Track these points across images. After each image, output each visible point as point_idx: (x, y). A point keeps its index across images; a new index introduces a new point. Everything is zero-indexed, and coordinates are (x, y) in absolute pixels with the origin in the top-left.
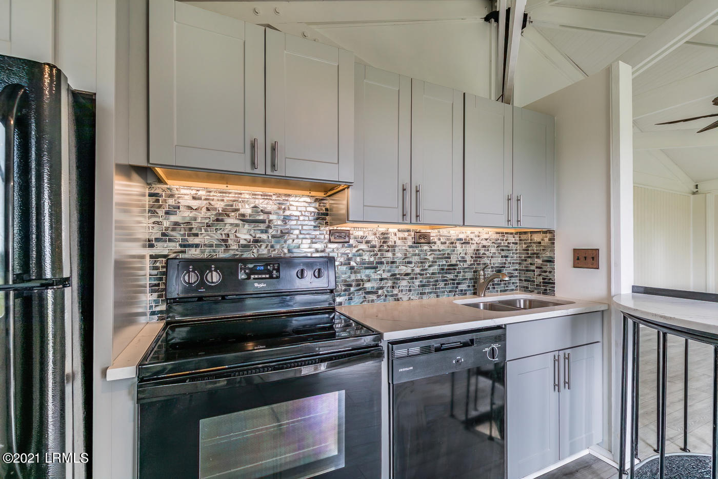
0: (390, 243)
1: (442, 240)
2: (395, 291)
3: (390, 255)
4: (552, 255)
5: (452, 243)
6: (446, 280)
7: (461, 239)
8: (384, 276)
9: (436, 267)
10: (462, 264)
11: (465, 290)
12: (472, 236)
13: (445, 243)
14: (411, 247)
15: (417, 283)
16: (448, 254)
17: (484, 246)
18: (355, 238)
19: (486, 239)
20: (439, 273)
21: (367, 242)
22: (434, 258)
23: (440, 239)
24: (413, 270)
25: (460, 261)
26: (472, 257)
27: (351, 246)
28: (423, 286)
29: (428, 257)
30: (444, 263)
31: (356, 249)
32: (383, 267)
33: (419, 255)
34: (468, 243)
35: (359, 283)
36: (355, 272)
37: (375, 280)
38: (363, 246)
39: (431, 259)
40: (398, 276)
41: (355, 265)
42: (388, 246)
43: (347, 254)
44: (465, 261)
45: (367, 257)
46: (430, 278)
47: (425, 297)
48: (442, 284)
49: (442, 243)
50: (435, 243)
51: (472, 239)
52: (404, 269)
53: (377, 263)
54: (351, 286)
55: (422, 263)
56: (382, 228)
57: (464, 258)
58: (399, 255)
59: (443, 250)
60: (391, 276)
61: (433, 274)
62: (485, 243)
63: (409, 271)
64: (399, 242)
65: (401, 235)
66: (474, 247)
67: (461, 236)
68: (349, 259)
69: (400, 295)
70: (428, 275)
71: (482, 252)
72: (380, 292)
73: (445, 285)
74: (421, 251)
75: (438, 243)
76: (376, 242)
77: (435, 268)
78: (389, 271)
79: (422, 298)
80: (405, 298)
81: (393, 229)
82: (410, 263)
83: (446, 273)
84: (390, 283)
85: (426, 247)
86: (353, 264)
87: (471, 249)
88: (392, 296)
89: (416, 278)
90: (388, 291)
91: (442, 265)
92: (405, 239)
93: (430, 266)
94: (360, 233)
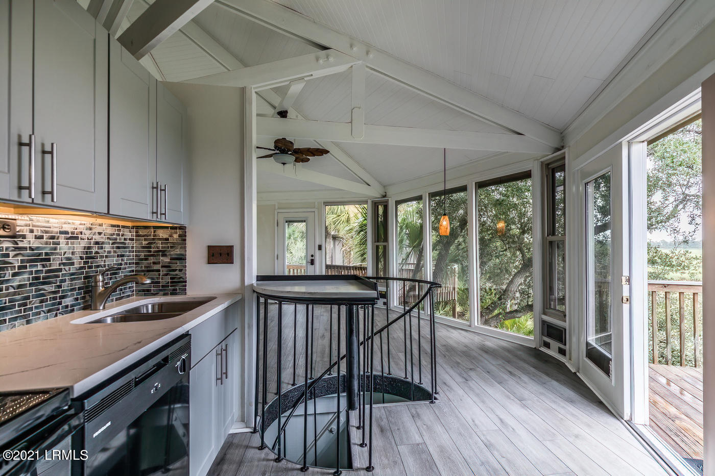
1: (35, 233)
4: (183, 253)
5: (53, 238)
6: (43, 295)
7: (66, 233)
9: (26, 276)
10: (67, 268)
11: (72, 306)
12: (81, 228)
13: (41, 237)
16: (47, 254)
17: (97, 243)
19: (100, 234)
20: (31, 285)
22: (22, 261)
23: (32, 231)
25: (64, 264)
26: (81, 258)
29: (10, 259)
30: (40, 268)
34: (77, 238)
39: (17, 264)
44: (73, 264)
46: (14, 294)
47: (4, 327)
48: (35, 302)
49: (37, 237)
50: (24, 237)
51: (81, 233)
57: (70, 260)
59: (38, 248)
61: (20, 286)
62: (97, 238)
66: (84, 244)
67: (67, 228)
70: (11, 290)
71: (94, 251)
73: (42, 301)
75: (30, 237)
77: (24, 278)
83: (44, 283)
85: (7, 244)
87: (79, 247)
91: (37, 272)
93: (14, 275)
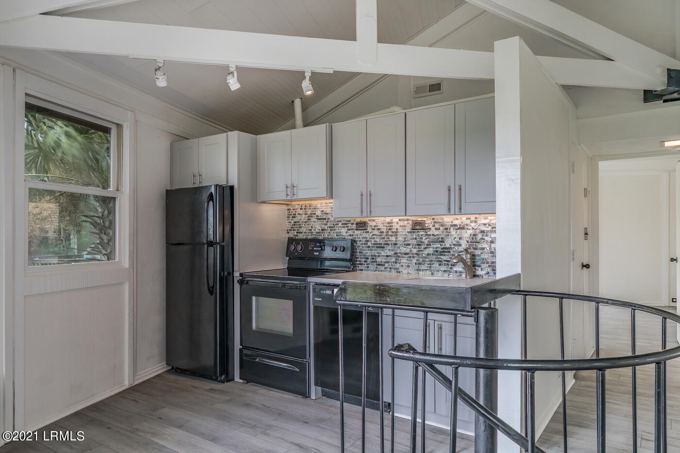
0: (394, 230)
2: (398, 266)
3: (393, 238)
5: (446, 229)
6: (441, 261)
7: (455, 225)
8: (390, 253)
9: (431, 249)
10: (456, 248)
11: (460, 272)
12: (468, 222)
13: (439, 229)
14: (409, 232)
15: (414, 261)
16: (442, 238)
17: (482, 232)
18: (371, 226)
19: (485, 225)
20: (433, 254)
21: (379, 229)
22: (429, 242)
23: (434, 226)
24: (411, 251)
25: (454, 245)
26: (468, 242)
27: (368, 232)
28: (420, 264)
29: (423, 240)
30: (439, 246)
31: (372, 234)
32: (390, 247)
33: (416, 239)
34: (463, 228)
35: (374, 257)
36: (371, 250)
37: (384, 256)
38: (376, 232)
39: (426, 243)
40: (400, 255)
41: (371, 245)
42: (392, 232)
43: (366, 238)
44: (460, 245)
45: (378, 240)
46: (425, 257)
47: (421, 273)
48: (436, 265)
49: (436, 229)
50: (430, 229)
51: (467, 225)
52: (404, 250)
53: (385, 244)
54: (368, 258)
55: (418, 245)
56: (388, 219)
57: (458, 242)
58: (400, 238)
59: (437, 235)
60: (394, 254)
61: (428, 254)
62: (483, 228)
63: (408, 251)
64: (400, 230)
65: (401, 223)
66: (470, 232)
67: (456, 222)
68: (367, 241)
69: (401, 269)
70: (424, 255)
71: (480, 236)
72: (386, 265)
73: (440, 265)
74: (418, 235)
75: (433, 229)
76: (384, 229)
77: (430, 250)
78: (393, 250)
79: (418, 274)
80: (405, 272)
81: (395, 220)
82: (409, 245)
83: (441, 255)
84: (393, 260)
85: (422, 233)
86: (369, 244)
87: (467, 234)
88: (395, 269)
89: (413, 257)
90: (392, 265)
91: (437, 248)
92: (405, 226)
93: (425, 248)
94: (373, 224)
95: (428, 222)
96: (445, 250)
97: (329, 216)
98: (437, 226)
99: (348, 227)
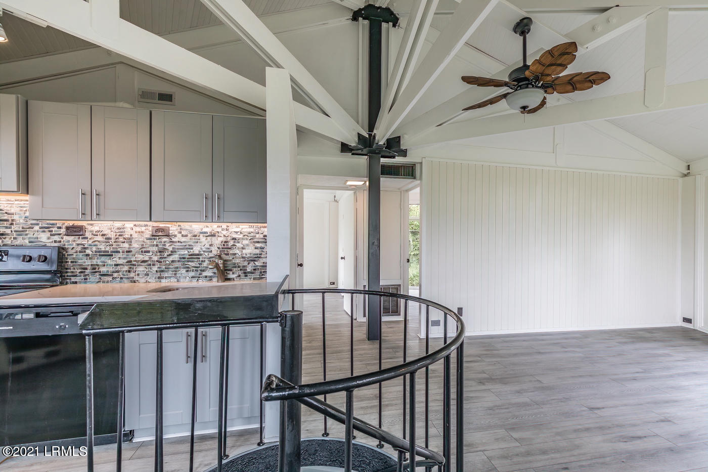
0: (126, 236)
2: (132, 275)
3: (126, 245)
5: (195, 236)
6: (188, 268)
7: (205, 233)
8: (120, 262)
9: (177, 256)
10: (206, 254)
11: (211, 277)
12: (219, 230)
13: (186, 236)
14: (147, 239)
15: (155, 268)
16: (190, 245)
17: (234, 239)
18: (91, 231)
19: (237, 232)
20: (178, 261)
21: (103, 235)
22: (173, 248)
23: (180, 233)
24: (150, 258)
25: (204, 251)
26: (219, 248)
27: (86, 238)
28: (162, 271)
29: (167, 247)
30: (186, 252)
31: (92, 240)
32: (120, 255)
33: (157, 245)
34: (214, 235)
35: (94, 268)
36: (90, 258)
37: (111, 265)
38: (99, 238)
39: (170, 249)
40: (133, 263)
41: (91, 253)
42: (124, 238)
43: (83, 245)
44: (211, 251)
45: (102, 247)
46: (170, 264)
47: (163, 281)
48: (184, 271)
49: (182, 236)
50: (175, 236)
51: (218, 232)
52: (140, 257)
53: (112, 252)
54: (86, 269)
55: (160, 252)
56: (118, 224)
57: (208, 249)
58: (135, 245)
59: (184, 242)
60: (127, 262)
61: (173, 261)
62: (234, 236)
63: (146, 258)
64: (135, 236)
65: (138, 229)
66: (221, 239)
67: (205, 230)
68: (85, 248)
69: (136, 278)
70: (168, 262)
71: (231, 243)
72: (115, 275)
73: (187, 271)
74: (161, 242)
75: (179, 236)
76: (112, 235)
77: (175, 257)
78: (125, 258)
79: (160, 282)
80: (143, 280)
81: (129, 225)
82: (148, 252)
83: (188, 261)
84: (126, 268)
85: (165, 239)
86: (88, 252)
87: (218, 241)
88: (128, 278)
89: (154, 265)
90: (123, 275)
91: (183, 255)
92: (142, 232)
93: (169, 255)
94: (96, 228)
95: (173, 229)
96: (193, 257)
97: (15, 217)
98: (183, 233)
99: (52, 231)
